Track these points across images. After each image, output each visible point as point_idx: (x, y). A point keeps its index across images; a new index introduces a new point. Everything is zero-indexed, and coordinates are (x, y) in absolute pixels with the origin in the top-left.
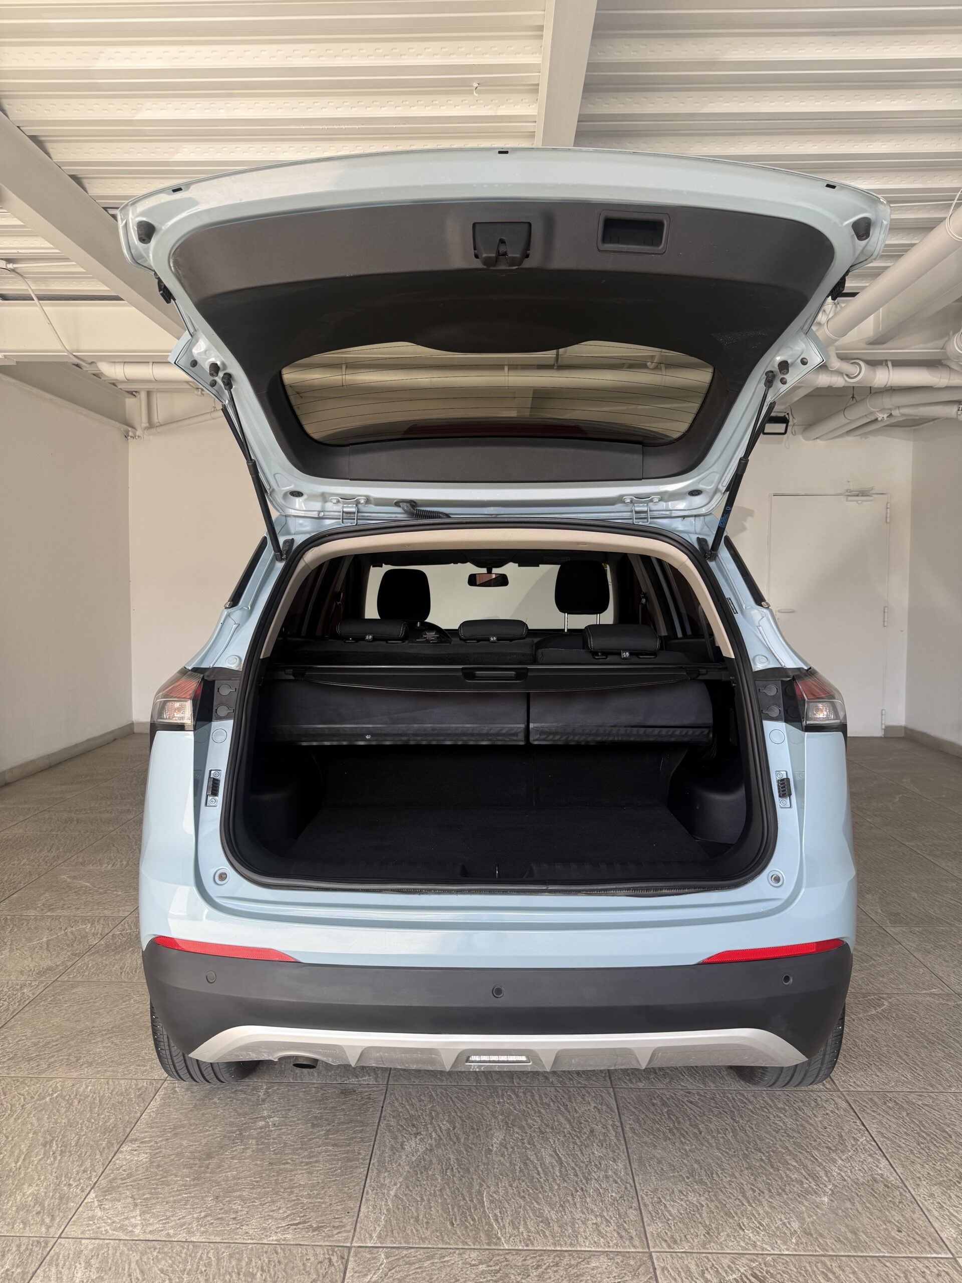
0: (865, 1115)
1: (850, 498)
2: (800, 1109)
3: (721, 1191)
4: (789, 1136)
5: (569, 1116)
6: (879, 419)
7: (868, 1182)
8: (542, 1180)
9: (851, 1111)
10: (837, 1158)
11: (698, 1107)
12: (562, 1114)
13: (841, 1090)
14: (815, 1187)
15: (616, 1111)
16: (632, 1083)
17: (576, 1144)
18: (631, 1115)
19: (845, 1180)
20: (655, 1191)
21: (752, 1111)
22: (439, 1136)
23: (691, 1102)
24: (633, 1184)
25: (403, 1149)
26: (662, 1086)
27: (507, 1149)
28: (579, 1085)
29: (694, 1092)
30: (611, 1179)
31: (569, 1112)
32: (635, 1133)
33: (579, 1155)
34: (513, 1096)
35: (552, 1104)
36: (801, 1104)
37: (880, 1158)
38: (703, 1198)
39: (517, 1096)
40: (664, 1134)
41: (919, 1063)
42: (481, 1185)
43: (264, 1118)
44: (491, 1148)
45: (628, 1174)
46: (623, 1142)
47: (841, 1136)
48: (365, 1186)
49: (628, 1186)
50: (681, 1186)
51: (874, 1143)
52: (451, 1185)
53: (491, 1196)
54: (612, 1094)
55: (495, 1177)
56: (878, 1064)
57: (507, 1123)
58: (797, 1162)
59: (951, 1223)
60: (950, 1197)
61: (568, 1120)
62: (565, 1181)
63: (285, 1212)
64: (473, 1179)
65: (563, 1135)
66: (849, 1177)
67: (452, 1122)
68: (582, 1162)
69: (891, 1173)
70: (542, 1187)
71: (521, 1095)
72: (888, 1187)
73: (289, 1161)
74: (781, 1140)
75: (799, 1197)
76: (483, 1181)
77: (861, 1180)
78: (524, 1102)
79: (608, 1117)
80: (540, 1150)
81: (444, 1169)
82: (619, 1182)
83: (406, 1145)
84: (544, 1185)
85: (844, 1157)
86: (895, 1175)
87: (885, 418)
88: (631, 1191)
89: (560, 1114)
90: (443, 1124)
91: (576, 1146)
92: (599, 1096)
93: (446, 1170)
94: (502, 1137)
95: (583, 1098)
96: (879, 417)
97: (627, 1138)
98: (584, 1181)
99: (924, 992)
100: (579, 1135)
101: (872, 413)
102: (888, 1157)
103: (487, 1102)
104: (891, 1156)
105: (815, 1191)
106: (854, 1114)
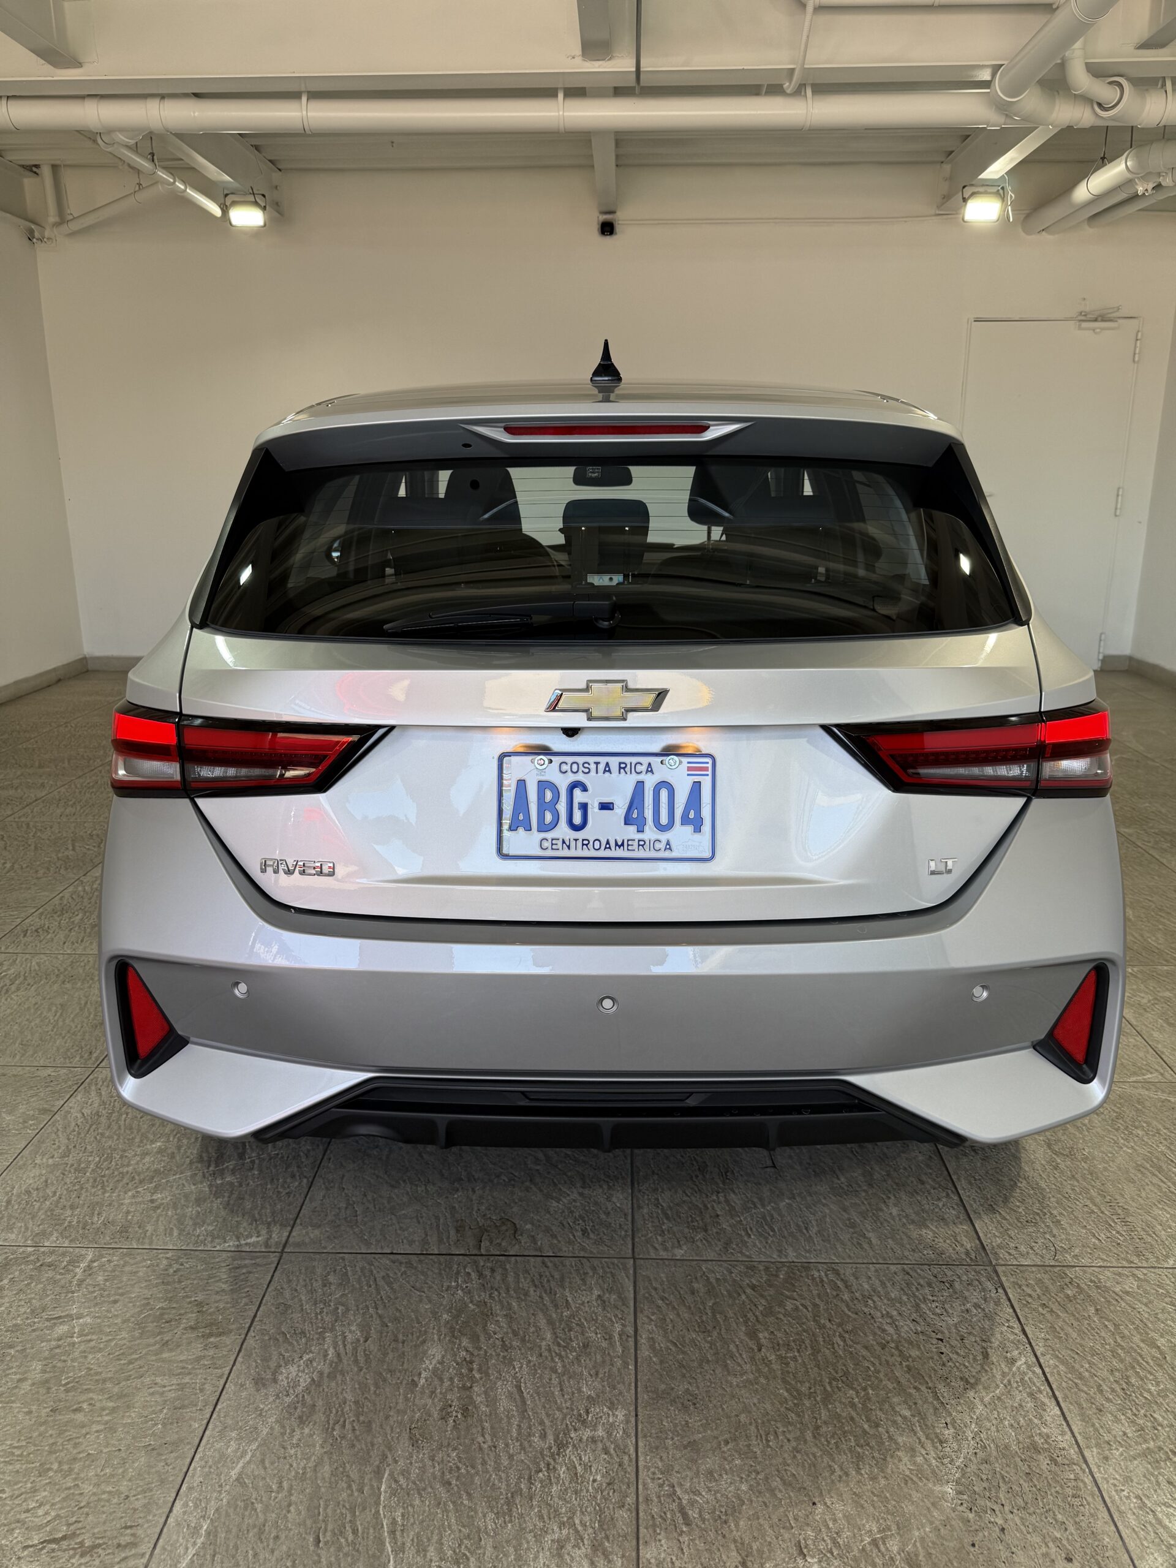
0: (1029, 1313)
1: (1084, 325)
3: (778, 1470)
4: (901, 1355)
5: (554, 1316)
6: (1140, 193)
7: (1024, 1450)
8: (485, 1447)
9: (1007, 1305)
10: (976, 1401)
11: (763, 1296)
12: (545, 1310)
13: (994, 1262)
14: (934, 1463)
16: (666, 1249)
17: (556, 1372)
18: (653, 1314)
19: (985, 1448)
20: (667, 1471)
22: (339, 1355)
23: (753, 1287)
24: (633, 1457)
25: (275, 1381)
26: (712, 1255)
27: (441, 1380)
28: (582, 1254)
29: (761, 1267)
30: (600, 1445)
31: (556, 1306)
32: (653, 1349)
33: (556, 1394)
34: (474, 1275)
35: (532, 1290)
36: (928, 1290)
37: (1046, 1401)
38: (744, 1487)
39: (481, 1275)
40: (700, 1349)
42: (383, 1458)
43: (71, 1318)
44: (416, 1379)
45: (629, 1435)
46: (631, 1367)
47: (986, 1356)
48: (192, 1459)
49: (626, 1458)
50: (712, 1461)
51: (1038, 1370)
52: (334, 1458)
53: (396, 1481)
54: (631, 1272)
57: (452, 1328)
58: (910, 1408)
59: (1157, 1540)
60: (1158, 1483)
61: (550, 1322)
62: (524, 1449)
63: (47, 1513)
64: (373, 1445)
65: (538, 1352)
66: (993, 1441)
67: (365, 1328)
68: (559, 1409)
69: (1063, 1434)
70: (484, 1463)
72: (1056, 1464)
73: (85, 1406)
74: (887, 1361)
75: (906, 1484)
76: (390, 1449)
77: (1013, 1447)
78: (488, 1287)
79: (616, 1316)
80: (495, 1383)
81: (331, 1422)
82: (612, 1451)
83: (282, 1373)
84: (486, 1458)
85: (987, 1399)
86: (1068, 1436)
87: (1149, 190)
88: (629, 1470)
89: (542, 1310)
90: (350, 1331)
91: (554, 1376)
92: (609, 1275)
93: (334, 1424)
94: (438, 1357)
95: (583, 1280)
96: (1140, 190)
97: (639, 1360)
98: (554, 1449)
99: (1134, 1079)
100: (563, 1353)
101: (1130, 182)
102: (1060, 1399)
103: (430, 1287)
104: (1066, 1397)
105: (933, 1472)
106: (1011, 1310)
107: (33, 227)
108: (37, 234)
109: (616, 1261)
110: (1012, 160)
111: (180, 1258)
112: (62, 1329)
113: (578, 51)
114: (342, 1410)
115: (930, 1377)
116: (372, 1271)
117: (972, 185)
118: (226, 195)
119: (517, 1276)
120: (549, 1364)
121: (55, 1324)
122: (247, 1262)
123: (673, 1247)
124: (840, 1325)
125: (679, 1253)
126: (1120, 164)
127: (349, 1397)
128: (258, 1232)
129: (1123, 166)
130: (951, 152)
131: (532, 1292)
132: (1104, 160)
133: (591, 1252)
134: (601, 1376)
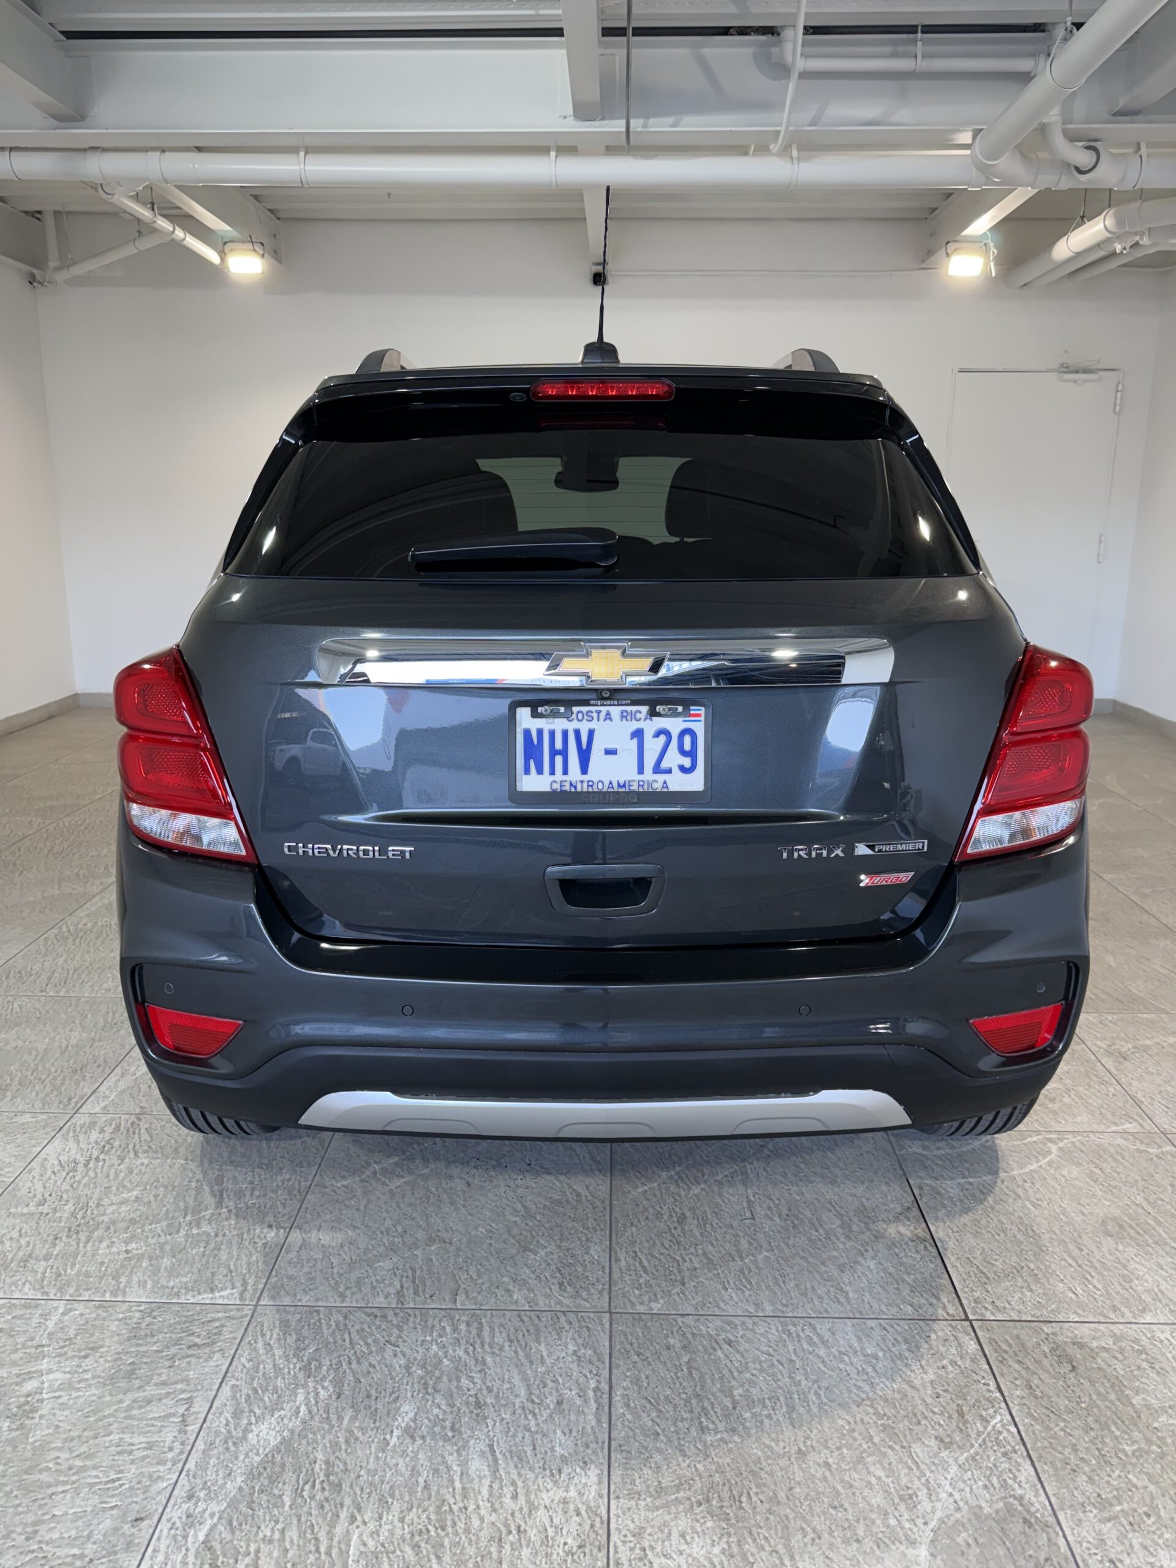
0: (1005, 1370)
1: (1066, 376)
2: (901, 1357)
3: (751, 1533)
4: (877, 1414)
5: (529, 1372)
6: (1118, 251)
7: (997, 1512)
8: (455, 1508)
9: (983, 1361)
10: (951, 1460)
11: (738, 1351)
12: (519, 1366)
13: (971, 1317)
14: (907, 1525)
15: (607, 1360)
16: (642, 1303)
17: (529, 1430)
18: (629, 1370)
19: (958, 1509)
20: (638, 1534)
21: (823, 1362)
22: (310, 1412)
23: (730, 1343)
24: (605, 1519)
25: (245, 1438)
26: (689, 1310)
27: (412, 1437)
28: (558, 1308)
29: (737, 1321)
30: (572, 1507)
31: (531, 1363)
32: (628, 1406)
33: (529, 1453)
34: (448, 1329)
35: (507, 1344)
36: (904, 1347)
37: (1020, 1460)
38: (716, 1550)
39: (455, 1329)
40: (675, 1407)
41: (1098, 1265)
42: (353, 1519)
43: (41, 1373)
44: (388, 1437)
45: (601, 1496)
46: (605, 1425)
47: (961, 1414)
48: (159, 1521)
49: (598, 1519)
50: (683, 1523)
51: (1013, 1429)
52: (303, 1519)
54: (607, 1326)
55: (380, 1500)
56: (1032, 1266)
57: (426, 1386)
58: (884, 1468)
61: (525, 1379)
62: (495, 1510)
64: (342, 1505)
65: (511, 1410)
66: (967, 1503)
67: (338, 1384)
69: (1037, 1496)
70: (454, 1523)
71: (463, 1327)
72: (1030, 1526)
73: (51, 1465)
74: (862, 1420)
75: (879, 1547)
76: (359, 1510)
77: (987, 1510)
78: (463, 1341)
79: (591, 1372)
80: (468, 1442)
81: (301, 1482)
82: (583, 1513)
83: (252, 1431)
84: (456, 1519)
85: (962, 1459)
86: (1043, 1498)
87: (1128, 247)
88: (600, 1532)
89: (516, 1366)
90: (323, 1387)
91: (527, 1434)
92: (585, 1329)
93: (304, 1485)
94: (411, 1415)
95: (558, 1334)
96: (1118, 248)
97: (613, 1418)
98: (526, 1510)
99: (1114, 1128)
100: (537, 1411)
101: (1107, 241)
102: (1034, 1459)
103: (404, 1341)
104: (1040, 1457)
105: (906, 1535)
106: (986, 1367)
107: (34, 271)
108: (38, 277)
109: (592, 1315)
110: (993, 218)
111: (153, 1310)
112: (30, 1386)
113: (570, 111)
114: (313, 1470)
115: (905, 1436)
116: (346, 1325)
117: (955, 241)
118: (225, 243)
119: (492, 1329)
120: (523, 1422)
121: (24, 1380)
122: (220, 1315)
123: (650, 1300)
124: (816, 1381)
125: (656, 1307)
126: (1098, 223)
127: (320, 1456)
128: (233, 1284)
129: (1101, 226)
130: (935, 209)
131: (507, 1348)
132: (1083, 219)
133: (568, 1306)
134: (574, 1434)
